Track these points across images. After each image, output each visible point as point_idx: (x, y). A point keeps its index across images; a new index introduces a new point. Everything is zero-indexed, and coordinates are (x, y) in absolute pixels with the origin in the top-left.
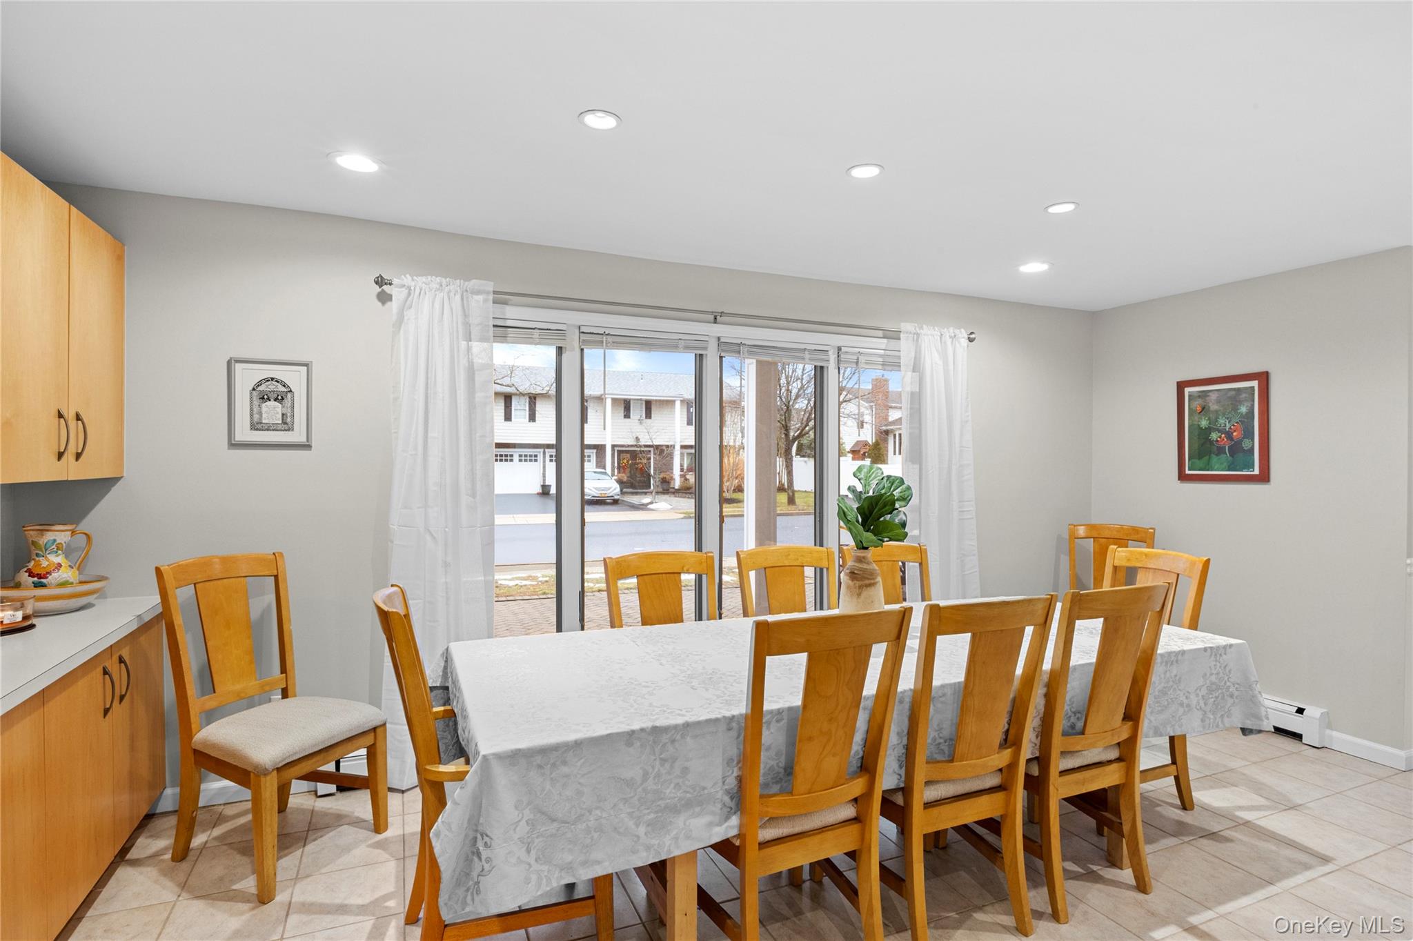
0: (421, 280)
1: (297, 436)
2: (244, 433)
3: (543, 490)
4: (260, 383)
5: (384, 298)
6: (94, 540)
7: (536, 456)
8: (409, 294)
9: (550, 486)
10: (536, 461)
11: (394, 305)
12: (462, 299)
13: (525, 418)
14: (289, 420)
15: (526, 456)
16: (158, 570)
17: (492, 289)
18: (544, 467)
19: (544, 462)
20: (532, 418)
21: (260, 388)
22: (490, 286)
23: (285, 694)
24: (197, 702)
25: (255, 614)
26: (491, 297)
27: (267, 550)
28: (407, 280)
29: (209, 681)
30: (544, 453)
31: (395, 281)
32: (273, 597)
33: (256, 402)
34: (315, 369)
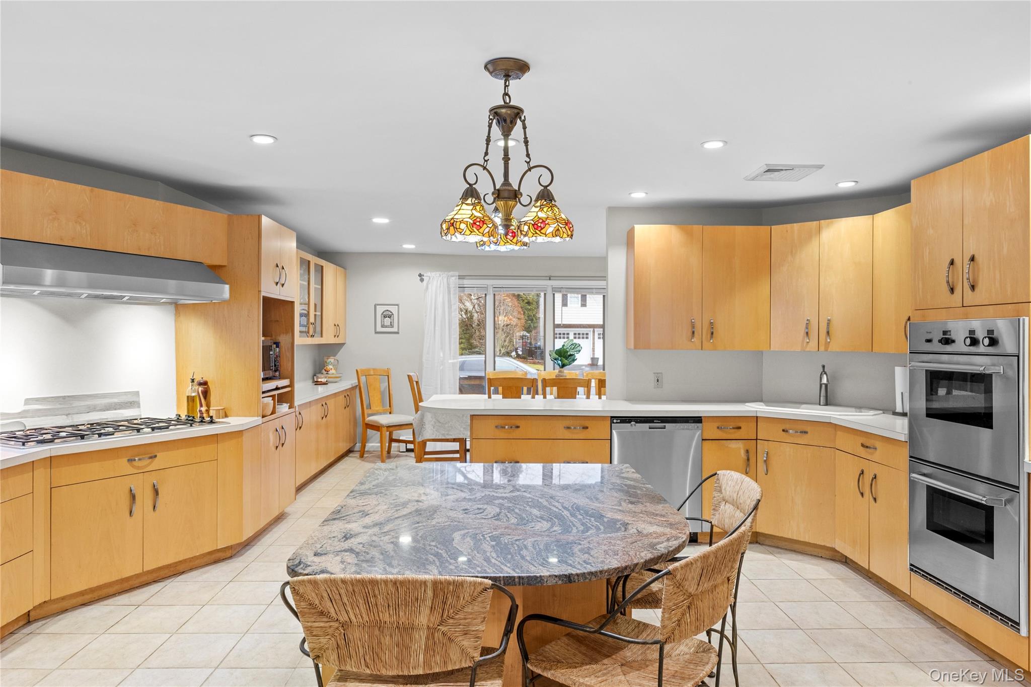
0: (433, 274)
1: (395, 329)
2: (379, 329)
3: (592, 361)
4: (384, 312)
5: (422, 280)
6: (339, 362)
7: (587, 334)
8: (430, 278)
9: (598, 358)
10: (587, 338)
11: (425, 282)
12: (447, 279)
13: (578, 304)
14: (392, 324)
15: (579, 334)
16: (357, 370)
17: (457, 275)
18: (594, 343)
19: (594, 339)
20: (584, 304)
21: (385, 313)
22: (457, 274)
23: (390, 413)
24: (366, 411)
25: (382, 389)
26: (457, 277)
27: (385, 368)
28: (429, 274)
29: (369, 407)
30: (594, 332)
31: (425, 275)
32: (387, 383)
33: (383, 318)
34: (400, 305)
